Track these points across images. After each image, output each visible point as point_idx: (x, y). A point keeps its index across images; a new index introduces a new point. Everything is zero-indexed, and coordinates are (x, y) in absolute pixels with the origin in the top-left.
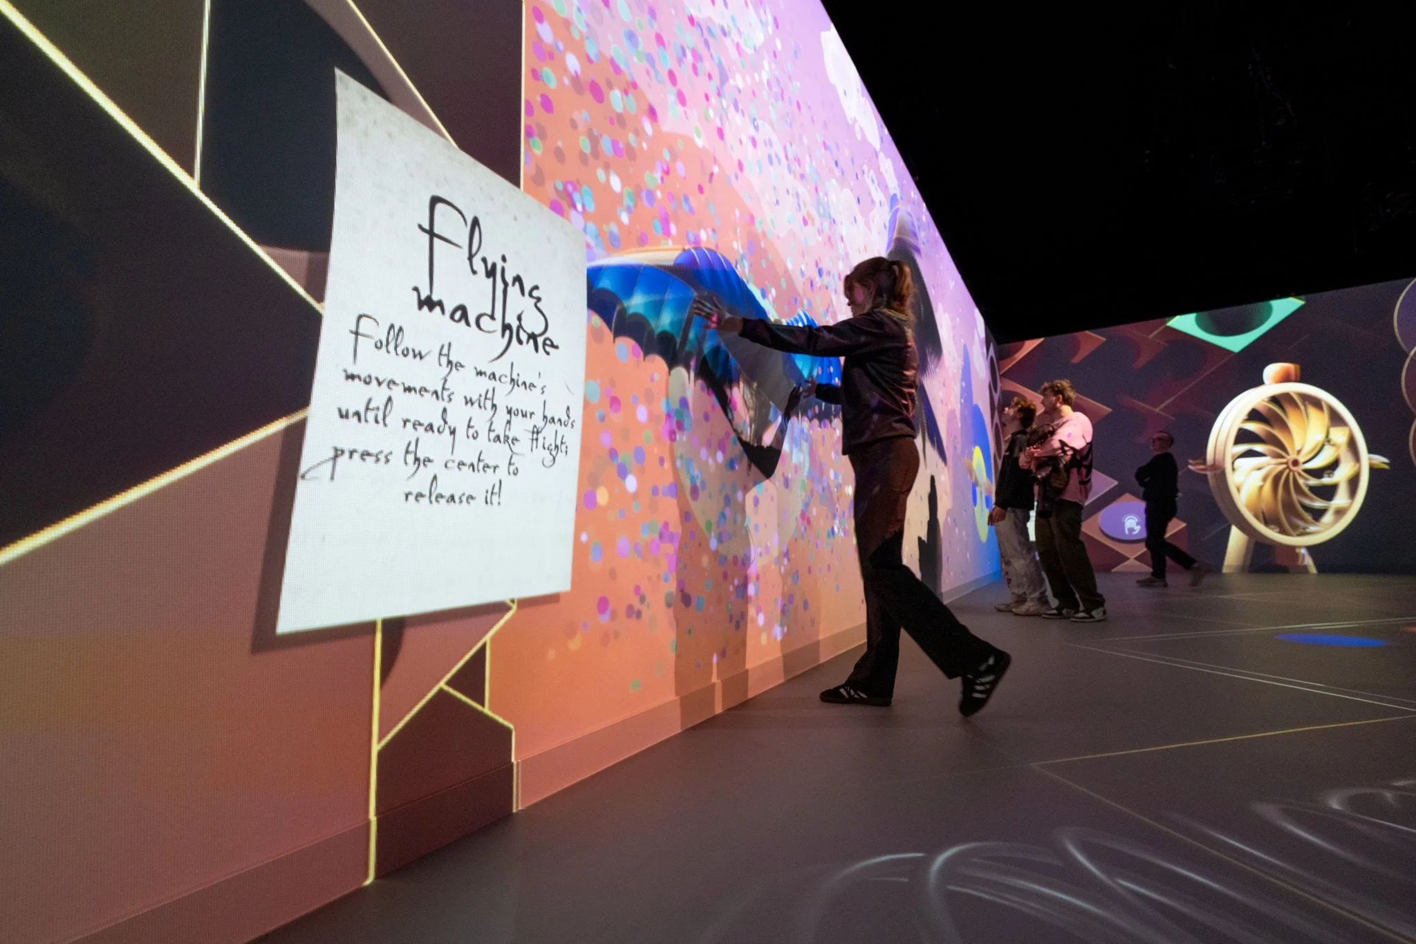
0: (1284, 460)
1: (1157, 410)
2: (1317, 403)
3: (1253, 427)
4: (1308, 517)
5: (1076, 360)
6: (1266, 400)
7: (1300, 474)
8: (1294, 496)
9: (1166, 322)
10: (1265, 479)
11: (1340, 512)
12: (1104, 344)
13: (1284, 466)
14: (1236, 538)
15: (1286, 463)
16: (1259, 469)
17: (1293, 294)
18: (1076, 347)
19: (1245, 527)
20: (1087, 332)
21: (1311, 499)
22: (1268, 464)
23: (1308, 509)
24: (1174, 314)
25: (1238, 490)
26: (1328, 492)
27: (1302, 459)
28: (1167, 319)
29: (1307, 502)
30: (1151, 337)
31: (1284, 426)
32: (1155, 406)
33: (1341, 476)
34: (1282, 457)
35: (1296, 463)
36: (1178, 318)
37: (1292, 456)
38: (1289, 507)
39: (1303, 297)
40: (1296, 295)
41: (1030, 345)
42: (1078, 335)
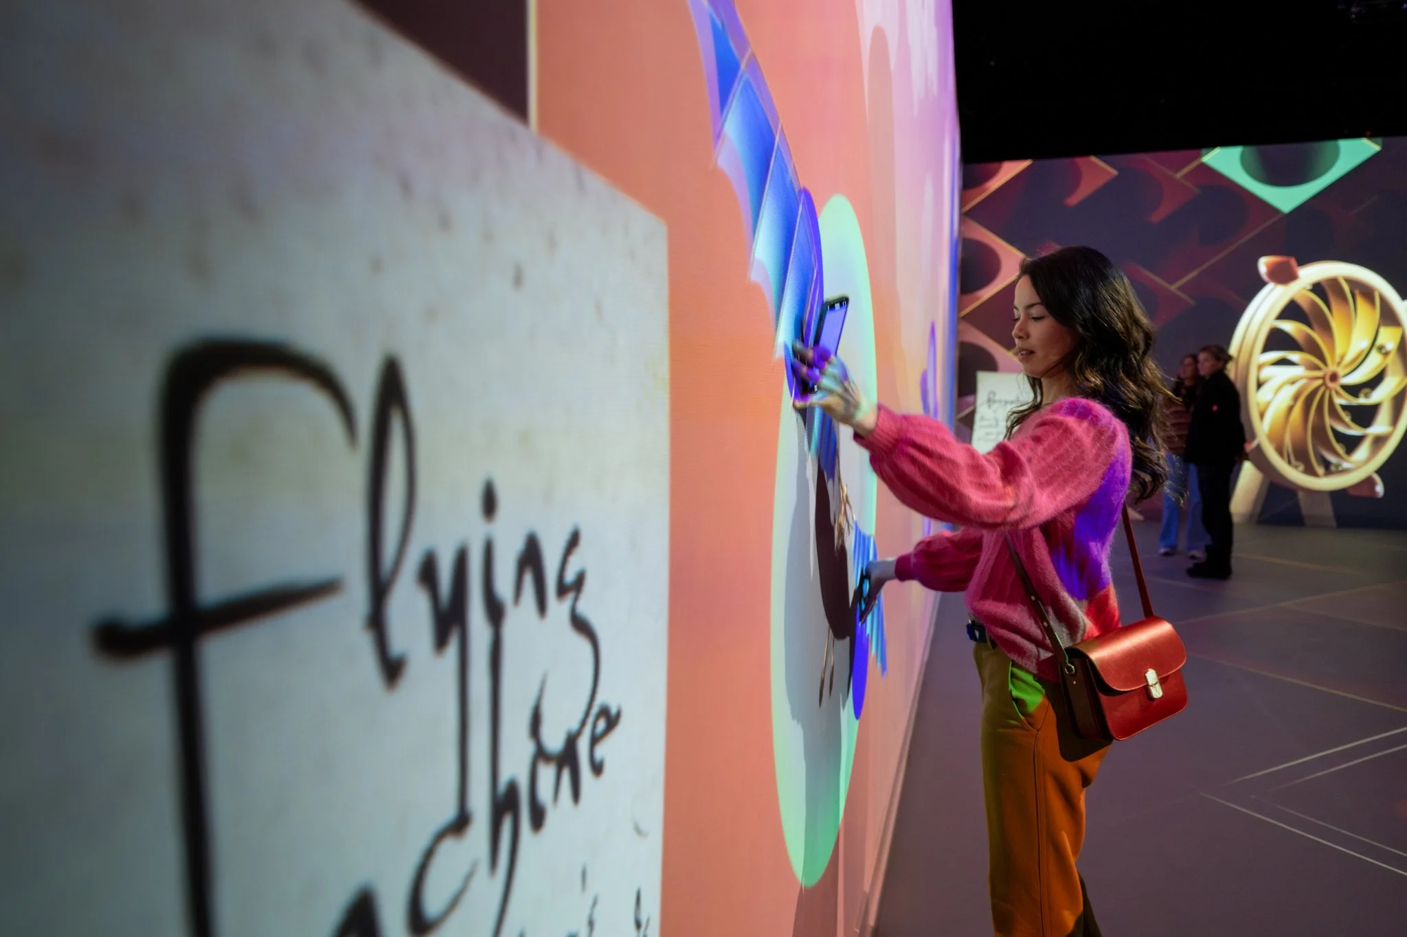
0: (1318, 374)
1: (1173, 288)
2: (1368, 293)
3: (1289, 327)
4: (1339, 448)
5: (1074, 200)
6: (1309, 287)
7: (1337, 393)
8: (1328, 421)
9: (1200, 156)
10: (1296, 398)
11: (1379, 441)
12: (1116, 179)
13: (1320, 382)
14: (1248, 478)
15: (1323, 378)
16: (1293, 383)
17: (1369, 133)
18: (1076, 179)
19: (1263, 463)
20: (1093, 159)
21: (1348, 426)
22: (1302, 378)
23: (1340, 437)
24: (1212, 144)
25: (1262, 415)
26: (1365, 416)
27: (1341, 371)
28: (1204, 151)
29: (1341, 428)
30: (1179, 175)
31: (1326, 328)
32: (1171, 282)
33: (1382, 394)
34: (1317, 368)
35: (1334, 377)
36: (1217, 151)
37: (1332, 368)
38: (1319, 432)
39: (1380, 140)
40: (1371, 136)
41: (1010, 170)
42: (1080, 161)
